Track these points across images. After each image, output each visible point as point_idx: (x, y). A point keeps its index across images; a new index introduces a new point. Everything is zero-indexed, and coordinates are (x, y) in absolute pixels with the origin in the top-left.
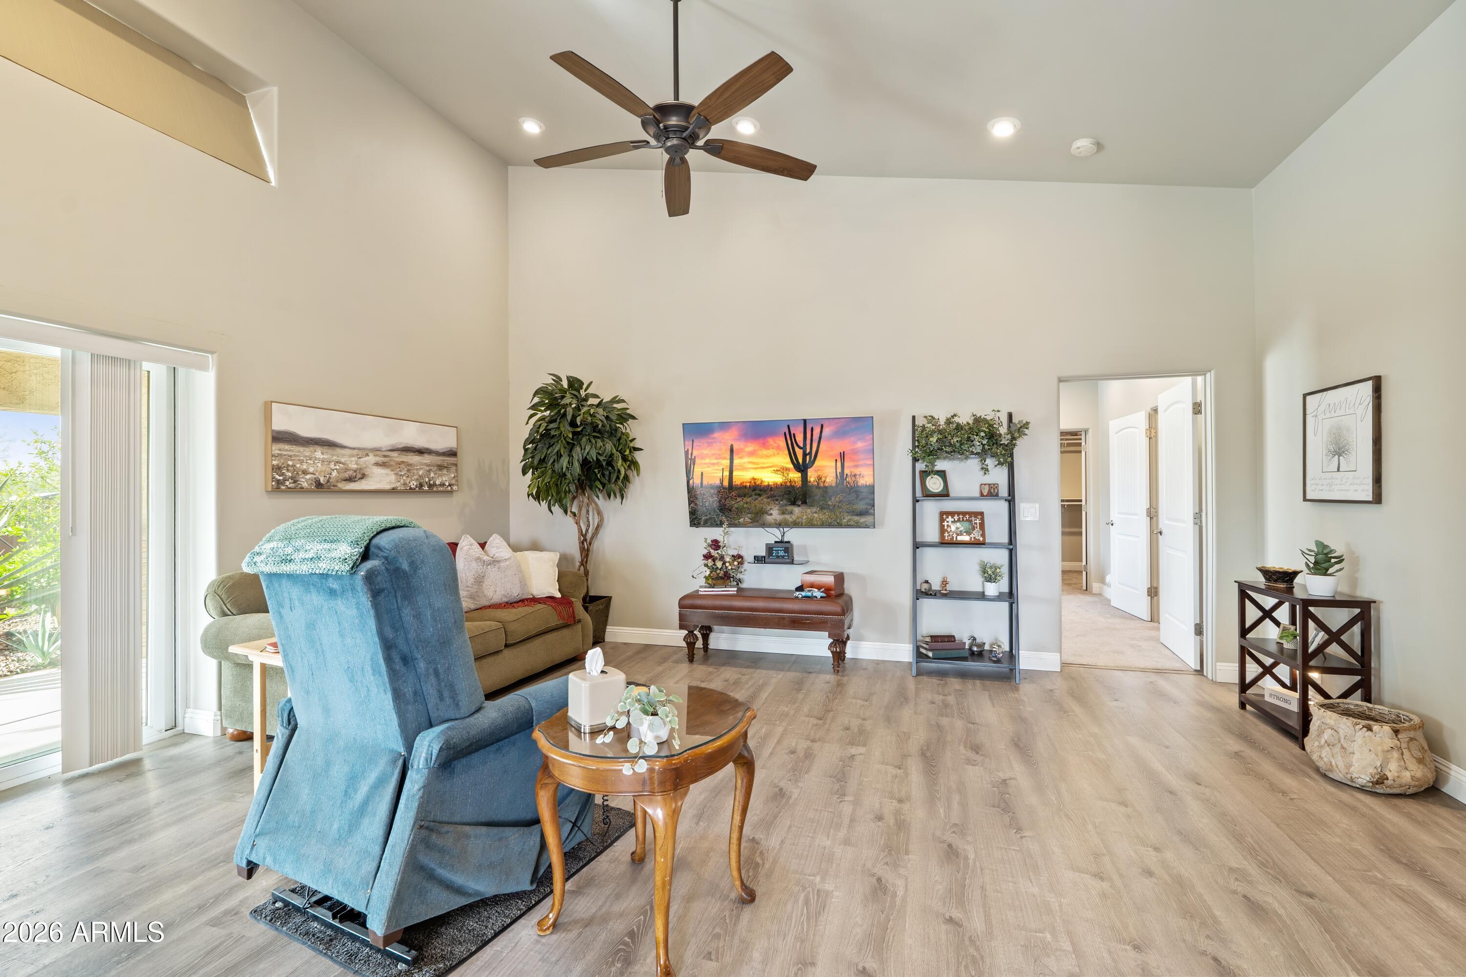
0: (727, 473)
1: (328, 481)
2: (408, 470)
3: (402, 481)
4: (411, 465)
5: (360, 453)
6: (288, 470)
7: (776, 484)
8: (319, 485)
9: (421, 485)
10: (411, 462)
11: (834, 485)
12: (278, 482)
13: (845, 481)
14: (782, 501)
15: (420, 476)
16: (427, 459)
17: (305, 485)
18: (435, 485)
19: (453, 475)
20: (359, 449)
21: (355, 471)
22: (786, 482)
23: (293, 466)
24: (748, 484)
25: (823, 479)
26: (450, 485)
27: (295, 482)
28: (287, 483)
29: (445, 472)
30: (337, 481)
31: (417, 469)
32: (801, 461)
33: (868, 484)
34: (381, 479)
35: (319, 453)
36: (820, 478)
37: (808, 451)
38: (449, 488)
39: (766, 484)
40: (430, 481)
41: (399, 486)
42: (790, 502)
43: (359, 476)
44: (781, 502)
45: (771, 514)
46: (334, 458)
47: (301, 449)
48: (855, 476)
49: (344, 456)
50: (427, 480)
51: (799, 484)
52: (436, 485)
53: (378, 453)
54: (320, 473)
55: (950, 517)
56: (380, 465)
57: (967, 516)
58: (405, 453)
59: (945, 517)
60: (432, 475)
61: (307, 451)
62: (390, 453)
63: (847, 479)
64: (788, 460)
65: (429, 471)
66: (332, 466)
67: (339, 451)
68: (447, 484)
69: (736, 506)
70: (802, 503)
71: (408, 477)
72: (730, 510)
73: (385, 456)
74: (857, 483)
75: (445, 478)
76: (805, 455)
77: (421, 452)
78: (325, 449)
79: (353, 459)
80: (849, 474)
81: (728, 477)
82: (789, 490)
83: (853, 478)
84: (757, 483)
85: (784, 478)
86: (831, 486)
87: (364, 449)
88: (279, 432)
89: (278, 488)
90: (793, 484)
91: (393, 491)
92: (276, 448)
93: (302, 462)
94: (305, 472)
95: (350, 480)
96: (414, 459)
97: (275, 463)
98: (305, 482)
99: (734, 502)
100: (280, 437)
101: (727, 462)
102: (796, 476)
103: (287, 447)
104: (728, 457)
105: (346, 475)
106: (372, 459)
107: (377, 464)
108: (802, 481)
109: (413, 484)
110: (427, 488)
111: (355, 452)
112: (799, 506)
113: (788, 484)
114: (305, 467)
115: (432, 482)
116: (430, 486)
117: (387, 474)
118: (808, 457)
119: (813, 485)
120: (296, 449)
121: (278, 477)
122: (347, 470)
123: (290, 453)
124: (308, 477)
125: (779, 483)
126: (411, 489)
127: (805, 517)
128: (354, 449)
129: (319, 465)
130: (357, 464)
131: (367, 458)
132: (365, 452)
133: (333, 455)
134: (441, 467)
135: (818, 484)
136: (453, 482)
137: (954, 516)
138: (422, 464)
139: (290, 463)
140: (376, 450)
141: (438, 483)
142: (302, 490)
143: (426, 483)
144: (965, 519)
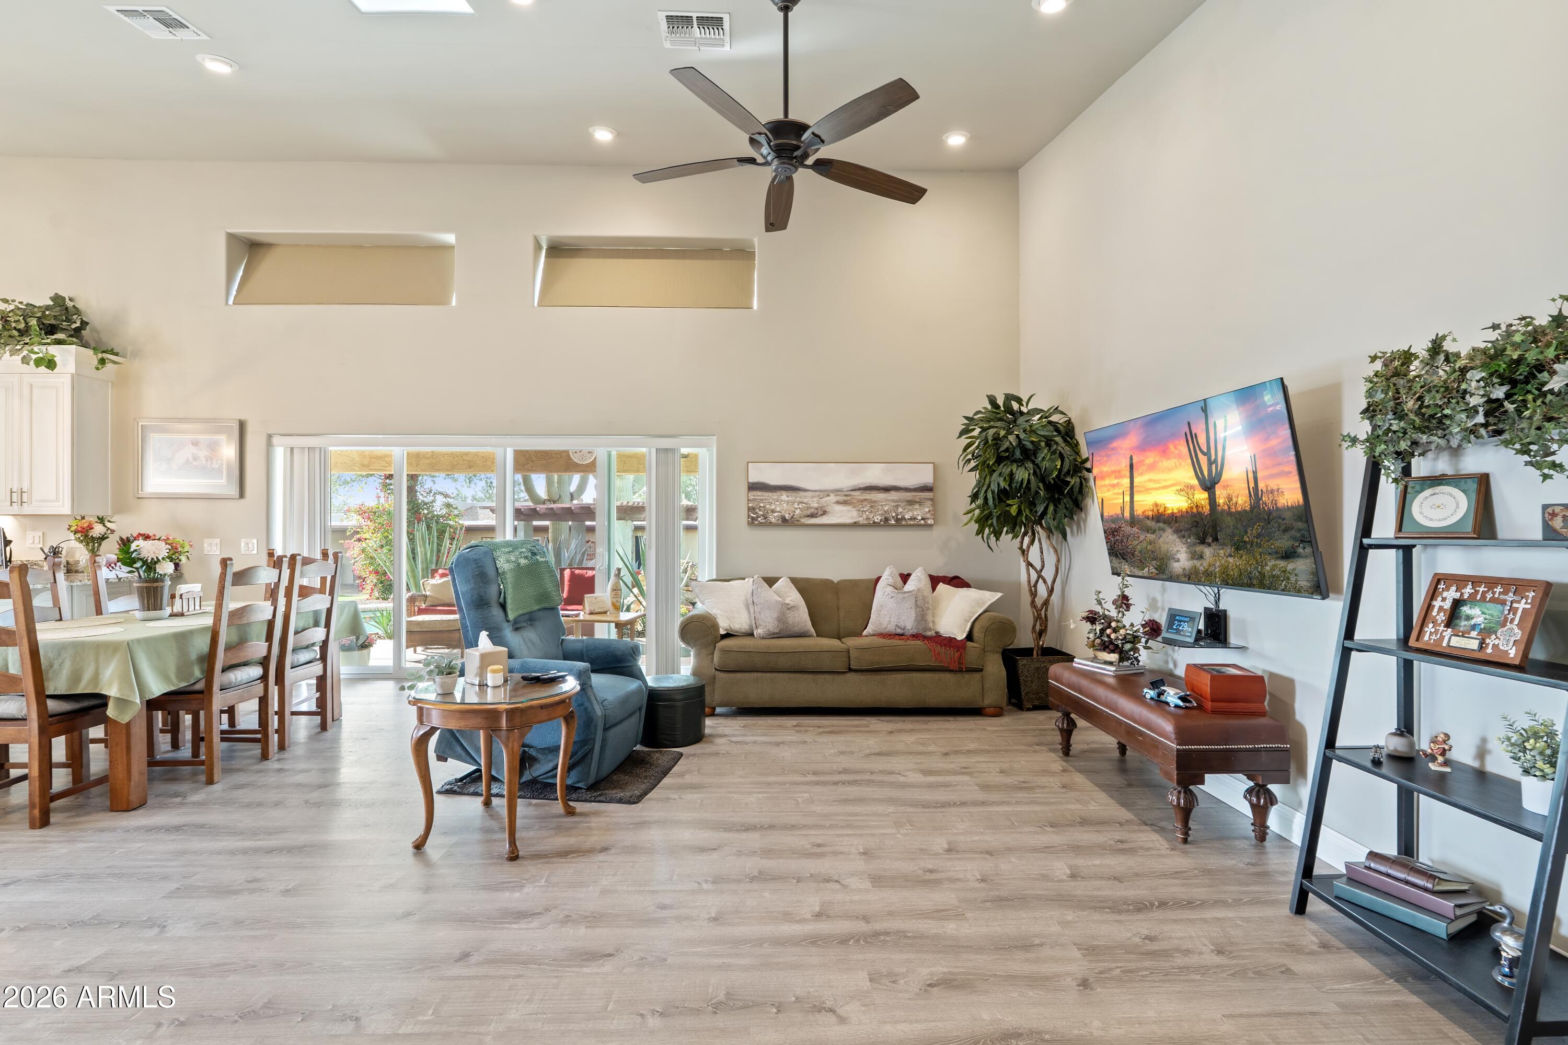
0: (1127, 498)
1: (792, 517)
2: (872, 507)
3: (864, 516)
4: (875, 502)
5: (821, 494)
6: (760, 510)
7: (1180, 511)
8: (784, 520)
9: (887, 520)
10: (874, 499)
11: (1248, 508)
12: (753, 519)
13: (1261, 502)
14: (1189, 537)
15: (885, 512)
16: (894, 495)
17: (773, 520)
18: (903, 518)
19: (927, 510)
20: (821, 491)
21: (817, 509)
22: (1192, 508)
23: (764, 507)
24: (1150, 513)
25: (1234, 500)
26: (923, 519)
27: (765, 518)
28: (759, 519)
29: (917, 506)
30: (800, 517)
31: (882, 505)
32: (1206, 473)
33: (1290, 505)
34: (842, 514)
35: (784, 496)
36: (1230, 499)
37: (1213, 458)
38: (922, 522)
39: (1169, 512)
40: (897, 515)
41: (862, 520)
42: (1199, 539)
43: (820, 513)
44: (1189, 540)
45: (1178, 561)
46: (798, 499)
47: (770, 494)
48: (1272, 492)
49: (807, 498)
50: (894, 514)
51: (1207, 510)
52: (905, 519)
53: (839, 493)
54: (785, 511)
55: (1454, 588)
56: (842, 503)
57: (1498, 589)
58: (868, 492)
59: (1441, 586)
60: (900, 510)
61: (775, 495)
62: (852, 493)
63: (1264, 498)
64: (1192, 473)
65: (897, 506)
66: (796, 505)
67: (802, 494)
68: (919, 518)
69: (1139, 547)
70: (1213, 541)
71: (871, 512)
72: (1133, 555)
73: (846, 495)
74: (1276, 505)
75: (918, 512)
76: (1210, 463)
77: (887, 489)
78: (790, 493)
79: (815, 499)
80: (1264, 490)
81: (1129, 504)
82: (1196, 519)
83: (1270, 495)
84: (1160, 511)
85: (1190, 501)
86: (1245, 510)
87: (825, 491)
88: (753, 484)
89: (752, 522)
90: (1200, 509)
91: (855, 525)
92: (752, 495)
93: (771, 504)
94: (773, 511)
95: (812, 516)
96: (881, 496)
97: (750, 505)
98: (773, 518)
99: (1137, 542)
100: (753, 487)
101: (1127, 481)
102: (1202, 496)
103: (759, 493)
104: (1128, 474)
105: (809, 512)
106: (833, 498)
107: (838, 503)
108: (1210, 504)
109: (877, 519)
110: (893, 522)
111: (817, 494)
112: (1209, 545)
113: (1195, 510)
114: (773, 507)
115: (899, 517)
116: (897, 520)
117: (849, 511)
118: (1214, 466)
119: (1223, 510)
120: (766, 495)
121: (752, 515)
122: (808, 508)
123: (762, 498)
124: (776, 514)
125: (1184, 510)
126: (874, 522)
127: (1218, 564)
128: (816, 491)
129: (785, 505)
130: (818, 503)
131: (828, 498)
132: (827, 493)
133: (796, 497)
134: (911, 503)
135: (1229, 508)
136: (928, 516)
137: (1465, 586)
138: (887, 500)
139: (762, 505)
140: (837, 491)
141: (907, 517)
142: (770, 525)
143: (893, 517)
144: (1489, 596)
